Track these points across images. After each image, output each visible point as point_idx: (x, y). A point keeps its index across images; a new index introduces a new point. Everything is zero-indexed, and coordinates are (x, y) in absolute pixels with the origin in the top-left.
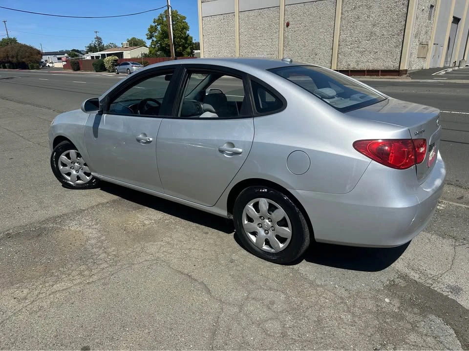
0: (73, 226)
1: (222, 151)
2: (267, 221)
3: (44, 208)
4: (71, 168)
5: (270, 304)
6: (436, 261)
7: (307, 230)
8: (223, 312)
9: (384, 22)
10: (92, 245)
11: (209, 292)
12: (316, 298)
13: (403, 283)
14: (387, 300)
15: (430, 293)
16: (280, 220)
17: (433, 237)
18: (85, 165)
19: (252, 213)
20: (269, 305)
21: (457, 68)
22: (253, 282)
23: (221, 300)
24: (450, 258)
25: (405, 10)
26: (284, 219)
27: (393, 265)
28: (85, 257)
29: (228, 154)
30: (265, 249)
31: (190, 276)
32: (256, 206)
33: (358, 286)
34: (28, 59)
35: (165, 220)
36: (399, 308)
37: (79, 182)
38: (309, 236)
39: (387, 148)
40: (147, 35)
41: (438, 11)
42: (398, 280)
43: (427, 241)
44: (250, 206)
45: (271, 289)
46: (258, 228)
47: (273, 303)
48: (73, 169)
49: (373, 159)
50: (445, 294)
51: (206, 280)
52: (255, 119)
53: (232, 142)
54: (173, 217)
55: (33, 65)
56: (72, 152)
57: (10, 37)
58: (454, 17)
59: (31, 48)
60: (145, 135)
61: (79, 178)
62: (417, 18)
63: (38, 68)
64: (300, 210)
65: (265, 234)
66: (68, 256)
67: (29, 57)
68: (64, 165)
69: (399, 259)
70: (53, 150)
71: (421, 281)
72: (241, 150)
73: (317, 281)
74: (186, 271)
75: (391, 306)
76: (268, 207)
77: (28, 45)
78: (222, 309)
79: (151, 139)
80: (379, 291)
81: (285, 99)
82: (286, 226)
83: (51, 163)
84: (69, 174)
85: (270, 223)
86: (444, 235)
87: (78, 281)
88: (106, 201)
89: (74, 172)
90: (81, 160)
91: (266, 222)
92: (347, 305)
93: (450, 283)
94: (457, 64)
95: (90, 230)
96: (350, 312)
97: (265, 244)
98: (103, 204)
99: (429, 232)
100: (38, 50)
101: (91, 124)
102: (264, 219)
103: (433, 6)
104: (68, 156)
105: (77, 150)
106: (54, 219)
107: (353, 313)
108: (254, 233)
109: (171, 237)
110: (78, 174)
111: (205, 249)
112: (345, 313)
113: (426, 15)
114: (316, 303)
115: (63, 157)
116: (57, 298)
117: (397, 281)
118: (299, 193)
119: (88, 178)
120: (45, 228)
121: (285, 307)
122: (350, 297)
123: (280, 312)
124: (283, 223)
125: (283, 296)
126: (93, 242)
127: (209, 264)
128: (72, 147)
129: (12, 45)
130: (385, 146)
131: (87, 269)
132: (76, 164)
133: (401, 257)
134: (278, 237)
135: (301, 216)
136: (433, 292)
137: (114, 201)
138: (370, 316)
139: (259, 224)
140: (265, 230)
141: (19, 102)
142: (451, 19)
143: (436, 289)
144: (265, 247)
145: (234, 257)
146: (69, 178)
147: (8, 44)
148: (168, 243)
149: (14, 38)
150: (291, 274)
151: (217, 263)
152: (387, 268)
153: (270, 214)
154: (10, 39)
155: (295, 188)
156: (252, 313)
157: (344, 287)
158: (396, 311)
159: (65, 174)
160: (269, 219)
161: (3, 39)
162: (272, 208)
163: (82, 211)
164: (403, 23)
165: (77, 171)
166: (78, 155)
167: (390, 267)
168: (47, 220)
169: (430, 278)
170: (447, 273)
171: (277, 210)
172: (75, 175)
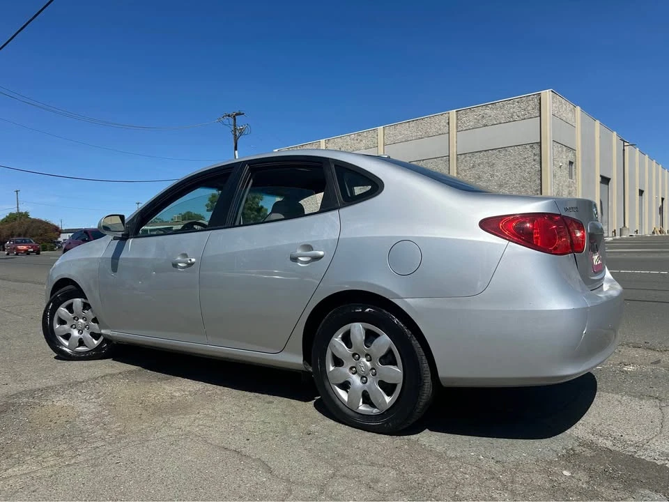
0: (60, 401)
1: (295, 259)
2: (364, 360)
3: (20, 381)
4: (72, 327)
5: (372, 482)
6: (635, 425)
7: (425, 365)
8: (291, 494)
9: (513, 182)
10: (85, 422)
11: (270, 471)
12: (448, 473)
13: (588, 453)
14: (566, 473)
15: (634, 463)
16: (382, 354)
17: (624, 398)
18: (95, 320)
19: (341, 349)
20: (371, 484)
21: (618, 237)
22: (343, 456)
23: (288, 481)
24: (657, 421)
25: (538, 166)
26: (390, 351)
27: (568, 432)
28: (71, 435)
29: (302, 262)
30: (362, 410)
31: (239, 452)
32: (347, 339)
33: (516, 457)
34: (40, 238)
35: (207, 391)
36: (588, 483)
37: (81, 349)
38: (430, 375)
39: (528, 225)
40: (207, 206)
41: (580, 168)
42: (579, 448)
43: (616, 403)
44: (337, 340)
45: (372, 464)
46: (351, 374)
47: (377, 481)
48: (75, 328)
49: (509, 241)
50: (659, 463)
51: (265, 456)
52: (341, 210)
53: (309, 243)
54: (219, 387)
55: (46, 246)
56: (78, 302)
57: (20, 211)
58: (601, 176)
59: (47, 224)
60: (185, 255)
61: (81, 343)
62: (554, 176)
63: (52, 249)
64: (413, 333)
65: (361, 384)
66: (42, 435)
67: (41, 235)
68: (62, 322)
69: (577, 424)
70: (49, 299)
71: (617, 449)
72: (321, 253)
73: (448, 452)
74: (233, 447)
75: (575, 480)
76: (364, 338)
77: (43, 219)
78: (290, 491)
79: (193, 260)
80: (550, 463)
81: (381, 181)
82: (395, 363)
83: (43, 318)
84: (67, 337)
85: (368, 363)
86: (641, 396)
87: (52, 463)
88: (118, 371)
89: (75, 333)
90: (88, 313)
91: (364, 362)
92: (500, 481)
93: (664, 450)
94: (618, 232)
95: (87, 405)
96: (507, 489)
97: (363, 403)
98: (112, 375)
99: (617, 393)
100: (55, 226)
101: (110, 255)
102: (359, 357)
103: (572, 163)
104: (70, 308)
105: (86, 298)
106: (32, 393)
107: (512, 491)
108: (345, 386)
109: (213, 409)
110: (81, 336)
111: (267, 420)
112: (498, 492)
113: (566, 172)
114: (450, 480)
115: (62, 310)
116: (8, 485)
117: (578, 450)
118: (410, 303)
119: (96, 342)
120: (13, 404)
121: (396, 485)
122: (504, 471)
123: (389, 492)
124: (388, 359)
125: (393, 473)
126: (87, 417)
127: (272, 437)
128: (79, 293)
129: (22, 220)
130: (525, 222)
131: (71, 449)
132: (81, 320)
133: (580, 421)
134: (382, 384)
135: (415, 343)
136: (640, 462)
137: (131, 372)
138: (542, 494)
139: (351, 368)
140: (362, 377)
141: (16, 281)
142: (599, 179)
143: (643, 457)
144: (362, 408)
145: (313, 427)
146: (66, 343)
147: (15, 219)
148: (207, 415)
149: (26, 213)
150: (406, 447)
151: (285, 436)
152: (560, 435)
153: (368, 347)
154: (20, 214)
155: (402, 296)
156: (340, 494)
157: (493, 458)
158: (584, 486)
159: (62, 336)
160: (367, 355)
161: (11, 214)
162: (370, 337)
163: (77, 383)
164: (538, 182)
165: (80, 331)
166: (86, 306)
167: (564, 433)
168: (19, 395)
169: (631, 445)
170: (657, 438)
171: (378, 339)
172: (77, 337)
